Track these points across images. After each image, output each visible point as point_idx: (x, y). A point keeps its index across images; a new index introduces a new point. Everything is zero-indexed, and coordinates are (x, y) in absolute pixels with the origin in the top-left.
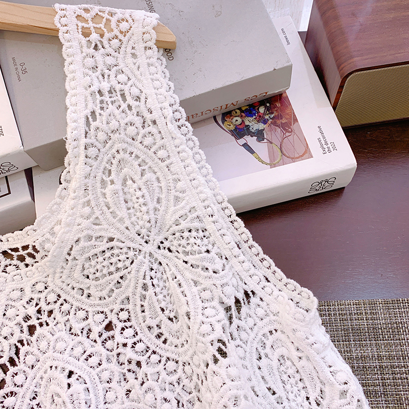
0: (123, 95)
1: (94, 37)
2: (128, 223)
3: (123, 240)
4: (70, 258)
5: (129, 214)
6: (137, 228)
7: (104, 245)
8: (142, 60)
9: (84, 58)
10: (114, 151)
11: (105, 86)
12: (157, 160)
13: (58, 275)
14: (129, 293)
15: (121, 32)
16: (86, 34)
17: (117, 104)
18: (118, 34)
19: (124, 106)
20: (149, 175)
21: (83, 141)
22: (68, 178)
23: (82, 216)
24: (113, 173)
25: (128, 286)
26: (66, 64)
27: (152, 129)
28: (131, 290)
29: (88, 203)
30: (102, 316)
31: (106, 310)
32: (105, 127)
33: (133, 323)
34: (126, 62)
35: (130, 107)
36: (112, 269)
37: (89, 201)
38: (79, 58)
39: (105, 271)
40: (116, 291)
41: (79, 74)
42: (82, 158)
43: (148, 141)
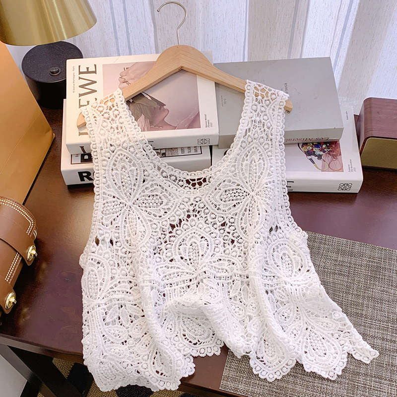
0: (263, 125)
1: (260, 97)
2: (248, 180)
3: (243, 187)
4: (218, 188)
5: (250, 176)
6: (251, 183)
7: (235, 187)
8: (276, 113)
9: (253, 105)
10: (252, 147)
11: (258, 119)
12: (266, 155)
13: (209, 195)
14: (238, 211)
15: (272, 99)
16: (257, 95)
17: (260, 128)
18: (270, 99)
19: (262, 129)
20: (261, 161)
21: (242, 139)
22: (230, 153)
23: (230, 171)
24: (248, 156)
25: (239, 208)
26: (245, 105)
27: (270, 142)
28: (239, 210)
29: (234, 166)
30: (222, 219)
31: (224, 216)
32: (252, 136)
33: (235, 224)
34: (269, 111)
35: (264, 130)
36: (235, 198)
37: (235, 165)
38: (250, 105)
39: (231, 198)
40: (232, 209)
41: (248, 112)
42: (239, 146)
43: (266, 147)
